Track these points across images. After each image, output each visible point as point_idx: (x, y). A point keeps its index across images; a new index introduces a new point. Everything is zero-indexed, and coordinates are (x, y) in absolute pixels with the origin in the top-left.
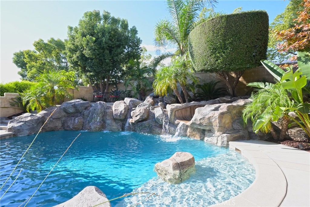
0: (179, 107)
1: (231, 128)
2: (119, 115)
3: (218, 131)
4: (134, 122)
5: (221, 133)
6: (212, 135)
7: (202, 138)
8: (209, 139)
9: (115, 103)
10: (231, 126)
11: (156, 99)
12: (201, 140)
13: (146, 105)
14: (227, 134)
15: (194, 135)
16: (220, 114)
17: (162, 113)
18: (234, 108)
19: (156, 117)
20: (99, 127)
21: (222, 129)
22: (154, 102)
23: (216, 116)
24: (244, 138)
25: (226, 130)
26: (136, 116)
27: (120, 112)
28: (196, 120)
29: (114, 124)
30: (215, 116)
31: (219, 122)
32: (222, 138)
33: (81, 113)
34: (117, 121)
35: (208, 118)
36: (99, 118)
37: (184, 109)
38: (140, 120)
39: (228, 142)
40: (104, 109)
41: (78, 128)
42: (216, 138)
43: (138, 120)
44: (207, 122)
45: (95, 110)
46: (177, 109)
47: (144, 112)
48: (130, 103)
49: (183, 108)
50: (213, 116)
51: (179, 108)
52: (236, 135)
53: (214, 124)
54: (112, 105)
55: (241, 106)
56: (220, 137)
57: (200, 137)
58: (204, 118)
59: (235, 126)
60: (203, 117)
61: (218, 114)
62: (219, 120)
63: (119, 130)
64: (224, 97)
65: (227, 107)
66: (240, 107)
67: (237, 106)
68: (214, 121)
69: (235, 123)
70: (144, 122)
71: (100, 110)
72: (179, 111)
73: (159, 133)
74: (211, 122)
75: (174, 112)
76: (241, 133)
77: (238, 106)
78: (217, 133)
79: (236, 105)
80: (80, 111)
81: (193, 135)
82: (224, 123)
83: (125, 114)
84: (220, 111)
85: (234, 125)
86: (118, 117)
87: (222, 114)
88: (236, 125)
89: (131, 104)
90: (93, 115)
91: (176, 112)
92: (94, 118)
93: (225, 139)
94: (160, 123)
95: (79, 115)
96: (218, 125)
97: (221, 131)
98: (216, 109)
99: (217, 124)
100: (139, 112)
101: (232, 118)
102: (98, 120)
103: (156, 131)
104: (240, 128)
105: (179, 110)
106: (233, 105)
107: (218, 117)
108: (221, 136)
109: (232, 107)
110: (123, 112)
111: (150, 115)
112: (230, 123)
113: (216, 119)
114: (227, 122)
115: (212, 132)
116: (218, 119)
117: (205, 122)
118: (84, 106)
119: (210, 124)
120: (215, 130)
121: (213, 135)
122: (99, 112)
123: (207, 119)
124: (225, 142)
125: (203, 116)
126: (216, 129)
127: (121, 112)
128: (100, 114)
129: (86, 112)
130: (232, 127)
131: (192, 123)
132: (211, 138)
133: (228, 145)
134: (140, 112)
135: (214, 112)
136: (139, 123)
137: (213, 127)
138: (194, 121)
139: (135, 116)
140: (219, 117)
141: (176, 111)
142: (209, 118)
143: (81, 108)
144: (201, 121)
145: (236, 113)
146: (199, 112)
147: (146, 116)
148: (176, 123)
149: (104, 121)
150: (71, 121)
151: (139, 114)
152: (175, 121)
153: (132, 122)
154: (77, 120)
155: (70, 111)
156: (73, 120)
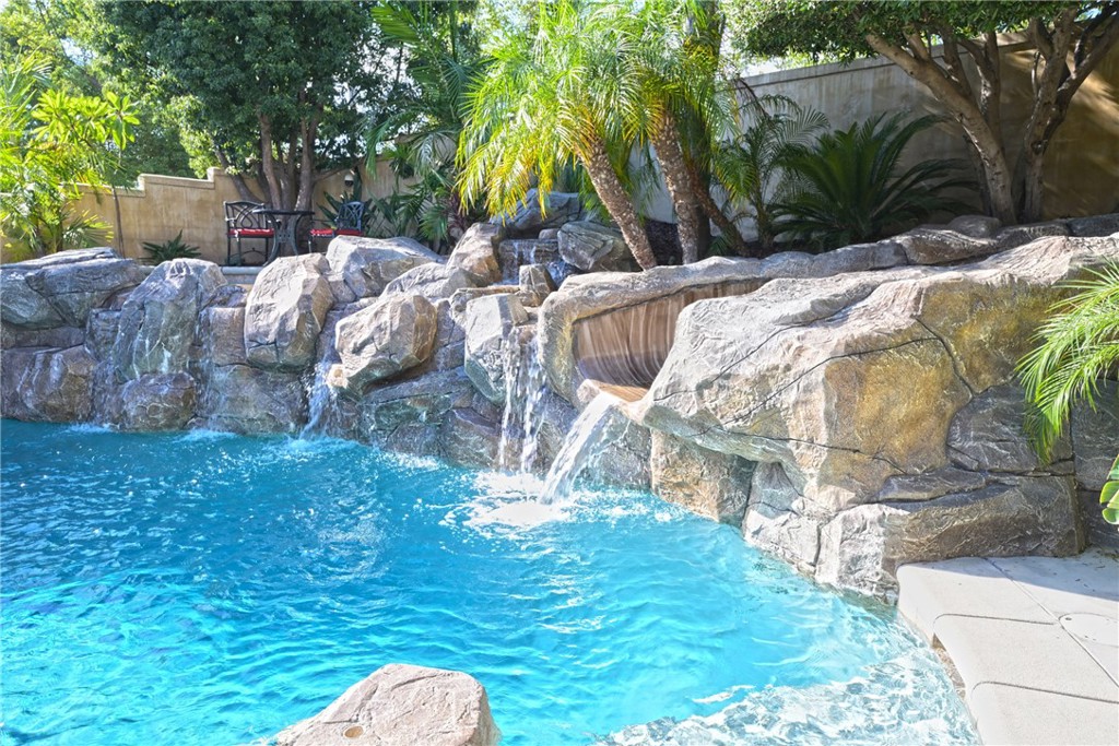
0: (602, 293)
1: (939, 460)
2: (271, 338)
3: (824, 480)
4: (345, 384)
5: (847, 495)
6: (786, 504)
7: (730, 510)
8: (772, 526)
9: (264, 272)
10: (937, 440)
11: (516, 245)
12: (725, 521)
13: (433, 280)
14: (889, 510)
15: (688, 486)
16: (842, 350)
17: (500, 333)
18: (980, 307)
19: (467, 356)
20: (166, 410)
21: (853, 462)
22: (495, 264)
23: (808, 366)
24: (1038, 536)
25: (888, 470)
26: (357, 350)
27: (277, 325)
28: (673, 389)
29: (251, 390)
30: (803, 364)
31: (828, 414)
32: (852, 534)
33: (82, 325)
34: (270, 376)
35: (755, 382)
36: (167, 354)
37: (642, 310)
38: (377, 374)
39: (890, 565)
40: (199, 301)
41: (68, 410)
42: (814, 524)
43: (364, 373)
44: (744, 412)
45: (142, 308)
46: (590, 310)
47: (396, 323)
48: (353, 267)
49: (637, 303)
50: (788, 368)
51: (605, 299)
52: (959, 518)
53: (796, 427)
54: (248, 279)
55: (1036, 290)
56: (837, 525)
57: (721, 505)
58: (728, 377)
59: (973, 445)
60: (717, 371)
61: (823, 356)
62: (828, 400)
63: (279, 428)
64: (944, 224)
65: (917, 300)
66: (1031, 301)
67: (1005, 287)
68: (796, 403)
69: (974, 420)
70: (403, 388)
71: (169, 310)
72: (607, 319)
73: (481, 455)
74: (775, 410)
75: (568, 324)
76: (1012, 502)
77: (1017, 286)
78: (819, 497)
79: (995, 281)
80: (79, 315)
81: (679, 485)
82: (877, 421)
83: (307, 335)
84: (856, 327)
85: (965, 437)
86: (267, 354)
87: (864, 351)
88: (976, 439)
89: (358, 276)
90: (130, 337)
91: (585, 325)
92: (140, 354)
93: (873, 544)
94: (492, 398)
95: (76, 333)
96: (823, 437)
97: (846, 483)
98: (828, 313)
99: (817, 430)
100: (371, 321)
101: (954, 384)
102: (164, 368)
103: (467, 442)
104: (1012, 463)
105: (605, 312)
106: (970, 284)
107: (821, 376)
108: (845, 520)
109: (958, 295)
110: (292, 324)
111: (445, 340)
112: (931, 422)
113: (807, 390)
114: (901, 411)
115: (790, 483)
116: (821, 389)
117: (732, 407)
118: (97, 284)
119: (770, 423)
120: (805, 470)
121: (796, 505)
122: (164, 321)
123: (747, 388)
124: (868, 564)
125: (723, 361)
126: (810, 463)
127: (284, 320)
128: (173, 333)
129: (101, 320)
130: (948, 447)
131: (652, 409)
132: (782, 518)
133: (889, 586)
134: (375, 324)
135: (802, 331)
136: (375, 394)
137: (791, 445)
138: (661, 395)
139: (351, 346)
140: (828, 377)
141: (579, 321)
142: (761, 380)
143: (77, 297)
144: (711, 400)
145: (996, 344)
146: (696, 337)
147: (410, 351)
148: (581, 397)
149: (201, 375)
150: (27, 371)
151: (372, 339)
152: (578, 385)
153: (337, 383)
154: (59, 368)
155: (19, 316)
156: (37, 365)
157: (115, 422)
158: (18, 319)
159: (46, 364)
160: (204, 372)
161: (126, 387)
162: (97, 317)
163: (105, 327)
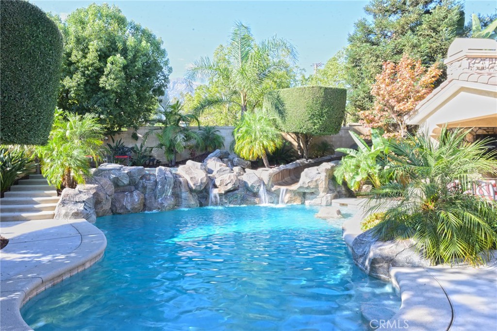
0: (275, 171)
3: (323, 192)
5: (326, 193)
6: (315, 197)
7: (303, 201)
12: (302, 204)
14: (331, 194)
15: (295, 200)
17: (258, 179)
21: (327, 189)
26: (226, 185)
28: (303, 183)
29: (191, 197)
30: (321, 178)
31: (325, 184)
32: (327, 198)
34: (193, 193)
36: (171, 190)
39: (331, 200)
40: (174, 177)
42: (321, 198)
43: (230, 189)
44: (314, 185)
53: (320, 186)
56: (325, 197)
57: (301, 201)
58: (312, 181)
61: (324, 177)
74: (318, 184)
75: (272, 177)
78: (322, 194)
81: (293, 200)
83: (206, 183)
93: (329, 198)
95: (133, 188)
96: (324, 186)
102: (169, 194)
103: (251, 200)
113: (322, 181)
116: (324, 181)
117: (312, 185)
119: (317, 186)
120: (320, 191)
121: (317, 197)
123: (314, 182)
124: (329, 201)
125: (311, 179)
126: (322, 190)
132: (314, 199)
133: (331, 203)
134: (230, 179)
136: (229, 194)
137: (318, 189)
138: (301, 184)
140: (325, 179)
142: (316, 181)
143: (138, 177)
148: (273, 189)
149: (176, 196)
150: (125, 199)
151: (230, 182)
152: (273, 187)
153: (220, 192)
154: (137, 197)
155: (124, 183)
156: (129, 197)
157: (159, 209)
158: (122, 184)
159: (132, 196)
160: (178, 194)
161: (160, 200)
162: (146, 182)
163: (149, 185)
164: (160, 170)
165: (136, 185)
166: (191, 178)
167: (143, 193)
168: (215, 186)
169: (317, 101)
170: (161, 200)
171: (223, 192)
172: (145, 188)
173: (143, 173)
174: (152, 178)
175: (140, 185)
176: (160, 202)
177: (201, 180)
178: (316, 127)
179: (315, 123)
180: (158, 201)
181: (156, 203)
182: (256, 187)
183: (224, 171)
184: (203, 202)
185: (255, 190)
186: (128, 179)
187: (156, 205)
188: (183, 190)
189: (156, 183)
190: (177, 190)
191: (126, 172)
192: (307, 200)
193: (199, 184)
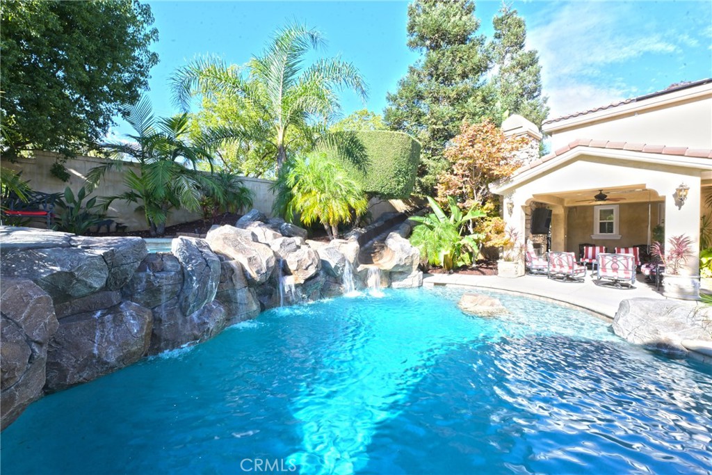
6: (406, 277)
12: (389, 286)
27: (265, 264)
28: (400, 260)
34: (251, 289)
39: (423, 280)
56: (416, 277)
86: (263, 279)
94: (337, 275)
100: (309, 257)
102: (213, 298)
108: (419, 275)
110: (273, 262)
132: (404, 280)
134: (311, 259)
137: (413, 266)
139: (304, 267)
144: (406, 261)
148: (359, 269)
149: (226, 299)
150: (98, 334)
151: (312, 264)
152: (358, 267)
153: (297, 282)
154: (134, 322)
155: (91, 287)
156: (109, 325)
157: (196, 338)
158: (85, 291)
159: (119, 321)
160: (228, 295)
161: (195, 315)
162: (156, 277)
163: (166, 282)
164: (187, 245)
165: (127, 286)
166: (250, 259)
167: (147, 305)
168: (287, 272)
169: (405, 153)
170: (199, 317)
171: (302, 282)
172: (153, 291)
173: (145, 254)
174: (169, 264)
175: (140, 287)
176: (196, 319)
177: (268, 262)
178: (400, 187)
179: (399, 182)
180: (192, 320)
181: (188, 326)
182: (341, 269)
183: (289, 244)
184: (265, 303)
185: (339, 273)
186: (105, 275)
187: (187, 330)
188: (238, 286)
189: (183, 276)
190: (227, 288)
191: (100, 252)
192: (394, 281)
193: (264, 271)
